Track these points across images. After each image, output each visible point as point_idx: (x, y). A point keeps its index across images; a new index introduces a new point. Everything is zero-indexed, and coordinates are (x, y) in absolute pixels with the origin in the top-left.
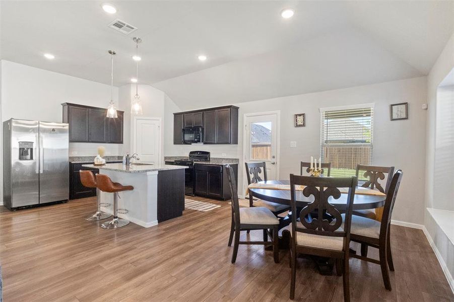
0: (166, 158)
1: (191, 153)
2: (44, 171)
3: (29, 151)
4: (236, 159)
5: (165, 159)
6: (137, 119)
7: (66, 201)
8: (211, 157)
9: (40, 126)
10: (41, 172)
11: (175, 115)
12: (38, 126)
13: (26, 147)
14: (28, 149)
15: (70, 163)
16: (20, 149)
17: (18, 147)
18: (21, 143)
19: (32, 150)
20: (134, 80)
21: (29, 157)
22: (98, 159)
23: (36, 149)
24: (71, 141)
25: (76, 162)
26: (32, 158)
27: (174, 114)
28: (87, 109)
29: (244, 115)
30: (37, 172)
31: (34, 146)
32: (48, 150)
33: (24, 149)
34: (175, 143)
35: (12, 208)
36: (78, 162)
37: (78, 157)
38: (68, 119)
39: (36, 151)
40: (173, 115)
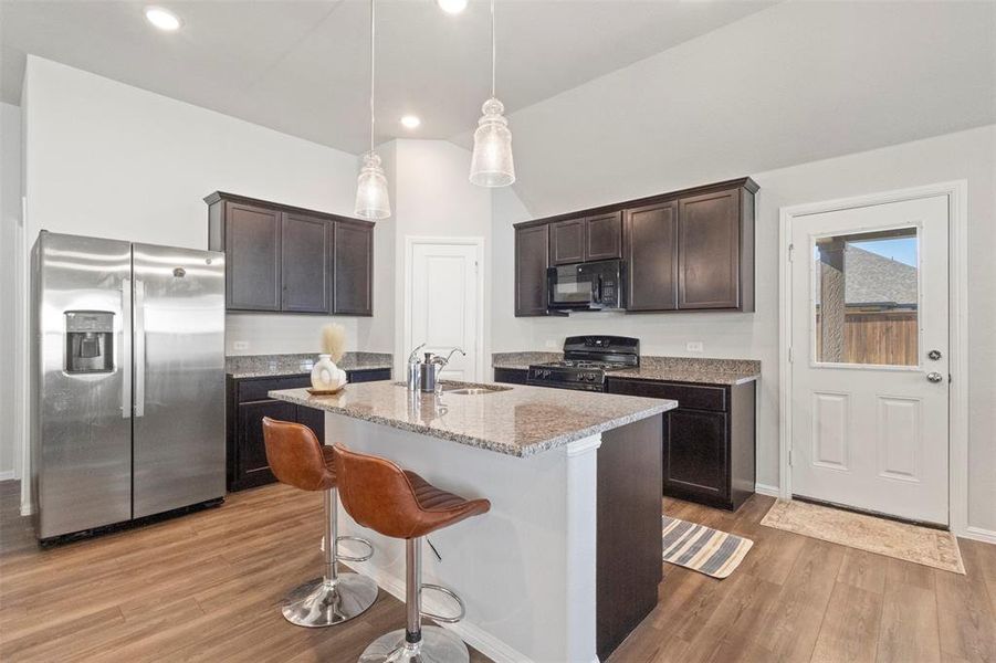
0: (496, 357)
1: (569, 341)
2: (146, 406)
3: (102, 341)
4: (748, 363)
6: (413, 243)
7: (215, 504)
10: (139, 412)
11: (518, 227)
12: (127, 268)
13: (90, 328)
14: (97, 334)
15: (229, 377)
16: (70, 336)
17: (62, 329)
18: (73, 316)
19: (109, 336)
20: (411, 122)
21: (99, 361)
22: (323, 368)
23: (121, 333)
24: (231, 310)
25: (248, 375)
26: (109, 366)
27: (514, 226)
28: (278, 213)
30: (126, 414)
31: (119, 325)
32: (164, 336)
33: (84, 335)
34: (519, 313)
36: (253, 375)
37: (252, 357)
38: (225, 240)
39: (121, 341)
40: (514, 229)
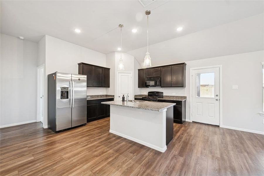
5: (135, 96)
8: (164, 95)
9: (73, 78)
29: (191, 69)
35: (56, 131)
